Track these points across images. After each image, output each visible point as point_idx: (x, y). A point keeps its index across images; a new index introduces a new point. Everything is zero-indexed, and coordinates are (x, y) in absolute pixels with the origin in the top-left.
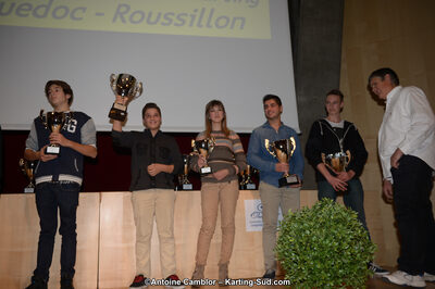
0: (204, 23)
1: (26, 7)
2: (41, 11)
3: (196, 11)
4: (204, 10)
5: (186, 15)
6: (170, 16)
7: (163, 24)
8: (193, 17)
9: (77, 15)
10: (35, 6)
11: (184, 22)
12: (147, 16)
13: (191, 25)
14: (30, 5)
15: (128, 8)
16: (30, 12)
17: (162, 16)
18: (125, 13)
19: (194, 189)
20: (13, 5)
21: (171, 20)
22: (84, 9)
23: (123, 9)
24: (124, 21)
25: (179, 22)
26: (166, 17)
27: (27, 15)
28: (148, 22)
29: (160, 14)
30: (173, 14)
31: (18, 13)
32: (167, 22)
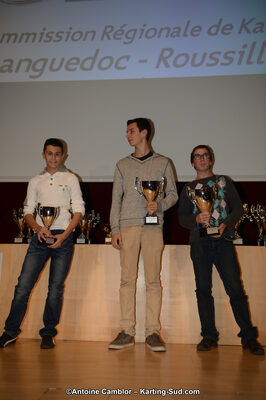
0: (254, 58)
1: (74, 61)
2: (87, 64)
3: (245, 46)
4: (254, 44)
5: (234, 52)
6: (215, 56)
7: (208, 65)
8: (242, 53)
9: (121, 64)
10: (82, 59)
11: (231, 60)
12: (191, 57)
13: (240, 63)
14: (78, 59)
15: (171, 51)
16: (78, 66)
17: (208, 56)
18: (169, 56)
19: (245, 244)
20: (63, 60)
21: (217, 60)
22: (128, 58)
23: (167, 53)
24: (167, 66)
25: (227, 61)
26: (211, 57)
27: (75, 69)
28: (193, 65)
29: (205, 55)
30: (219, 53)
31: (67, 69)
32: (213, 62)
